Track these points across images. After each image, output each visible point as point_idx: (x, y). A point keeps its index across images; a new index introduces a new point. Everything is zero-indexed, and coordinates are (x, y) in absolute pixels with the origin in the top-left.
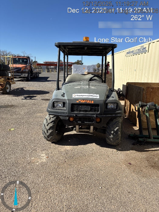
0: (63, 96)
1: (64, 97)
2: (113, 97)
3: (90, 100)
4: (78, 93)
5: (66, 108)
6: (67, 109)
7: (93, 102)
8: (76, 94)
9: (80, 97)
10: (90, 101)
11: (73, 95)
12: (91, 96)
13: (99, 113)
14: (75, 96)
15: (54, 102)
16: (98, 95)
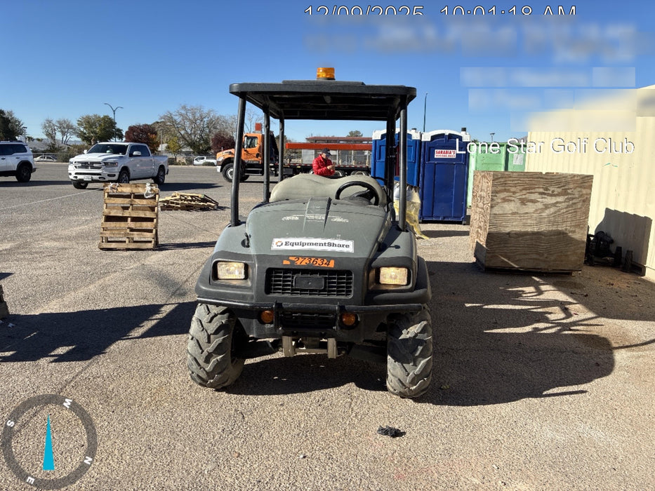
0: (246, 244)
1: (248, 246)
2: (397, 247)
3: (323, 258)
4: (289, 236)
5: (252, 282)
6: (255, 285)
7: (332, 265)
8: (284, 240)
9: (296, 248)
10: (325, 261)
11: (276, 240)
12: (330, 244)
13: (350, 297)
14: (279, 245)
15: (216, 263)
16: (350, 243)
